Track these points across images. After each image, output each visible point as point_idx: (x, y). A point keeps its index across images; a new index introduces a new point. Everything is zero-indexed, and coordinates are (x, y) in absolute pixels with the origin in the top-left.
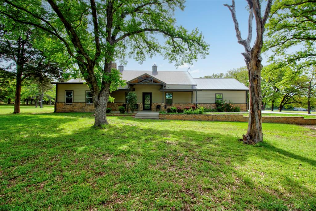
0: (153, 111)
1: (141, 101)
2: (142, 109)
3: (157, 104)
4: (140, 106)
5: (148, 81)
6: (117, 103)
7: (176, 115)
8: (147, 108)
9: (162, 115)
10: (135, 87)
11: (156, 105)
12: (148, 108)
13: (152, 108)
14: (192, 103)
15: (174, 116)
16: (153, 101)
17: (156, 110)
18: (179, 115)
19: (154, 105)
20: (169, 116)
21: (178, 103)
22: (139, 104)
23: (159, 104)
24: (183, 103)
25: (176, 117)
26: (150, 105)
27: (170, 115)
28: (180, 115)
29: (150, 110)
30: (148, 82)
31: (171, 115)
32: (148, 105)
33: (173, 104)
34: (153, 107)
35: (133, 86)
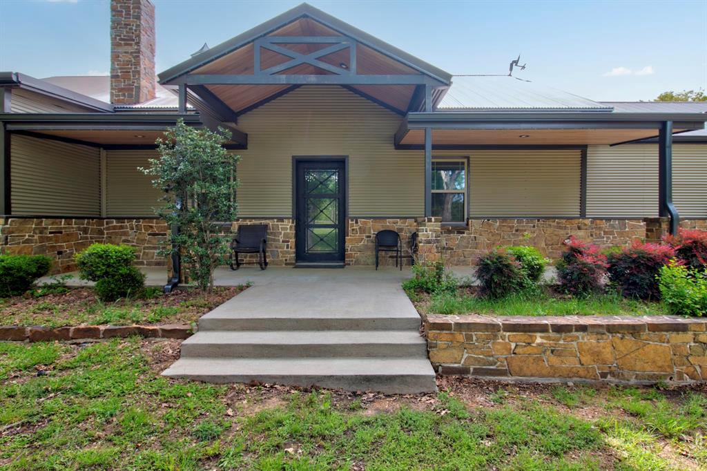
0: (357, 262)
1: (287, 208)
2: (291, 255)
3: (380, 226)
4: (281, 238)
5: (319, 59)
6: (144, 218)
7: (611, 329)
8: (319, 249)
9: (461, 337)
10: (246, 124)
11: (374, 228)
12: (327, 250)
13: (348, 246)
14: (583, 215)
15: (588, 340)
16: (352, 210)
17: (372, 260)
18: (634, 330)
19: (362, 230)
20: (539, 339)
21: (504, 219)
22: (270, 223)
23: (389, 224)
24: (530, 219)
25: (608, 353)
26: (333, 231)
27: (543, 329)
28: (655, 328)
29: (338, 257)
30: (320, 72)
31: (559, 329)
32: (328, 230)
33: (475, 225)
34: (358, 242)
35: (235, 121)
